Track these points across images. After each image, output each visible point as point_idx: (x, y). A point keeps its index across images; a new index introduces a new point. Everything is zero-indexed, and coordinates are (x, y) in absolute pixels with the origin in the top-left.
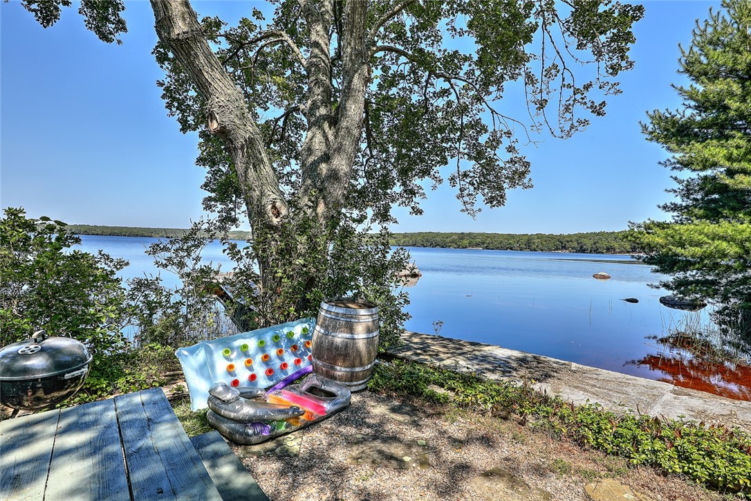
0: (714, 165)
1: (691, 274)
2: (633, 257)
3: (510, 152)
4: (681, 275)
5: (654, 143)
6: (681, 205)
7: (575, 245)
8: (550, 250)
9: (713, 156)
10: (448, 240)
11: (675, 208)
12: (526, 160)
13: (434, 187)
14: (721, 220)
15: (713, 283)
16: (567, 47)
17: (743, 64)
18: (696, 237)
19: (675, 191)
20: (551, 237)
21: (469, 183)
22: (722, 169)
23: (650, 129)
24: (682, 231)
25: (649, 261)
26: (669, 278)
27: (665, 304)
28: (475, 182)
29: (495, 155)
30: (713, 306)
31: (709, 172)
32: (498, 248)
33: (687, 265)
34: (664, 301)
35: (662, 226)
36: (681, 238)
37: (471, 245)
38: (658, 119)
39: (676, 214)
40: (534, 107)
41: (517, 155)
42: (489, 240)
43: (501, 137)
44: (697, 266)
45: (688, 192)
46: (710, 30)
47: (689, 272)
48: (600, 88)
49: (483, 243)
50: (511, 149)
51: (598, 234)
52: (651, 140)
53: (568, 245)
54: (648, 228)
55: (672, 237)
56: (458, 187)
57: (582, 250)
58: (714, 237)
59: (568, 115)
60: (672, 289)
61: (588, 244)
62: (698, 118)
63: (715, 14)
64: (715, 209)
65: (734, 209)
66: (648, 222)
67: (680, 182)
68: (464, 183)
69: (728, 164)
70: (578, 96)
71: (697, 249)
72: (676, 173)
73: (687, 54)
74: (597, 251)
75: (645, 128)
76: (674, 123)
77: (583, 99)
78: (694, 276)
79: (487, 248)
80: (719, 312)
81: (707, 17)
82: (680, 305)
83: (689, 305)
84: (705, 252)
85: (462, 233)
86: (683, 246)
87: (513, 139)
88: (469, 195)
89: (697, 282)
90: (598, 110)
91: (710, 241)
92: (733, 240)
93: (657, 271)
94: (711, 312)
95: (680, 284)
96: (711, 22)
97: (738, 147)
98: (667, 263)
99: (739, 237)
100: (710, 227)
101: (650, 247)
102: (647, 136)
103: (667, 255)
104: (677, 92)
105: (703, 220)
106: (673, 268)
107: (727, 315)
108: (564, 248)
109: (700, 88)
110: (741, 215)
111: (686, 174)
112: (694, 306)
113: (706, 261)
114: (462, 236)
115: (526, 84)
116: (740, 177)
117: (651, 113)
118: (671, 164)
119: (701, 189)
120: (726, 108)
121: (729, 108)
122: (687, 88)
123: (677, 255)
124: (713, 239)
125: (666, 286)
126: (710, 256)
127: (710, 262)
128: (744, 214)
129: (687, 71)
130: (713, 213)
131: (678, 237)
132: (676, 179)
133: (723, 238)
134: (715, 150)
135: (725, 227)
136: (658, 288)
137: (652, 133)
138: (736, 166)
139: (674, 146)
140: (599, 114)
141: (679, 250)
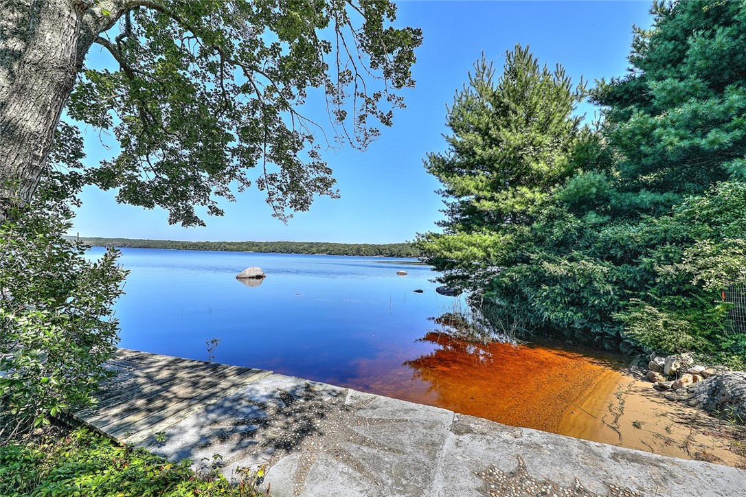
0: (468, 193)
1: (454, 272)
2: (419, 260)
3: (312, 157)
4: (448, 272)
5: (432, 175)
6: (448, 222)
7: (388, 252)
8: (372, 255)
9: (468, 186)
10: (301, 248)
11: (444, 224)
12: (327, 166)
13: (241, 190)
14: (473, 232)
15: (468, 277)
16: (360, 57)
17: (484, 123)
18: (460, 244)
19: (445, 212)
20: (373, 246)
21: (277, 187)
22: (473, 197)
23: (429, 165)
24: (450, 239)
25: (430, 263)
26: (441, 275)
27: (439, 292)
28: (283, 187)
29: (295, 156)
30: (466, 294)
31: (464, 198)
32: (337, 254)
33: (452, 265)
34: (439, 290)
35: (437, 236)
36: (449, 245)
37: (318, 252)
38: (434, 159)
39: (445, 228)
40: (334, 117)
41: (319, 161)
42: (331, 248)
43: (303, 140)
44: (459, 266)
45: (452, 213)
46: (464, 99)
47: (453, 270)
48: (388, 100)
49: (327, 250)
50: (313, 154)
51: (401, 245)
52: (430, 173)
53: (383, 252)
54: (428, 238)
55: (444, 244)
56: (266, 190)
57: (392, 256)
58: (470, 244)
59: (362, 125)
60: (443, 282)
61: (395, 250)
62: (458, 160)
63: (466, 88)
64: (468, 225)
65: (479, 225)
66: (428, 233)
67: (448, 205)
68: (273, 187)
69: (476, 192)
70: (370, 106)
71: (459, 253)
72: (445, 199)
73: (451, 112)
74: (400, 256)
75: (426, 164)
76: (444, 162)
77: (374, 109)
78: (456, 273)
79: (329, 254)
80: (471, 298)
81: (462, 90)
82: (449, 294)
83: (453, 292)
84: (464, 255)
85: (312, 243)
86: (450, 251)
87: (315, 144)
88: (279, 200)
89: (458, 277)
90: (386, 121)
91: (467, 247)
92: (480, 246)
93: (434, 270)
94: (466, 297)
95: (449, 279)
96: (464, 94)
97: (482, 181)
98: (440, 263)
99: (484, 244)
100: (466, 237)
101: (430, 252)
102: (427, 170)
103: (440, 258)
104: (445, 139)
105: (462, 232)
106: (444, 267)
107: (475, 299)
108: (381, 254)
109: (459, 139)
110: (484, 229)
111: (451, 200)
112: (455, 293)
113: (464, 262)
114: (312, 245)
115: (327, 93)
116: (483, 202)
117: (429, 154)
118: (442, 193)
119: (460, 211)
120: (474, 153)
121: (476, 154)
122: (451, 137)
123: (446, 258)
124: (469, 246)
125: (440, 280)
126: (467, 258)
127: (466, 263)
128: (486, 228)
129: (451, 125)
130: (468, 229)
131: (447, 244)
132: (445, 202)
133: (474, 245)
134: (468, 182)
135: (476, 237)
136: (434, 282)
137: (429, 168)
138: (481, 194)
139: (444, 177)
140: (387, 124)
141: (447, 254)
